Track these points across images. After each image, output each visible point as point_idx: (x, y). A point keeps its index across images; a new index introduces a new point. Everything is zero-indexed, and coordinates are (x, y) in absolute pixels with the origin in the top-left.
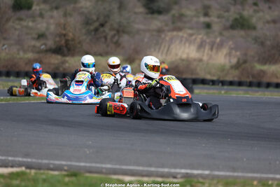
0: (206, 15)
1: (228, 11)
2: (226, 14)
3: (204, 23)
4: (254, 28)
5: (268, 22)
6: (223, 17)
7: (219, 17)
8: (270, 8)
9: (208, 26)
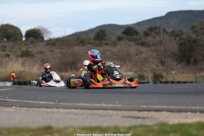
0: (4, 50)
1: (13, 48)
2: (12, 50)
3: (6, 54)
4: (34, 56)
5: (37, 53)
6: (13, 51)
7: (10, 51)
8: (34, 46)
9: (8, 56)
